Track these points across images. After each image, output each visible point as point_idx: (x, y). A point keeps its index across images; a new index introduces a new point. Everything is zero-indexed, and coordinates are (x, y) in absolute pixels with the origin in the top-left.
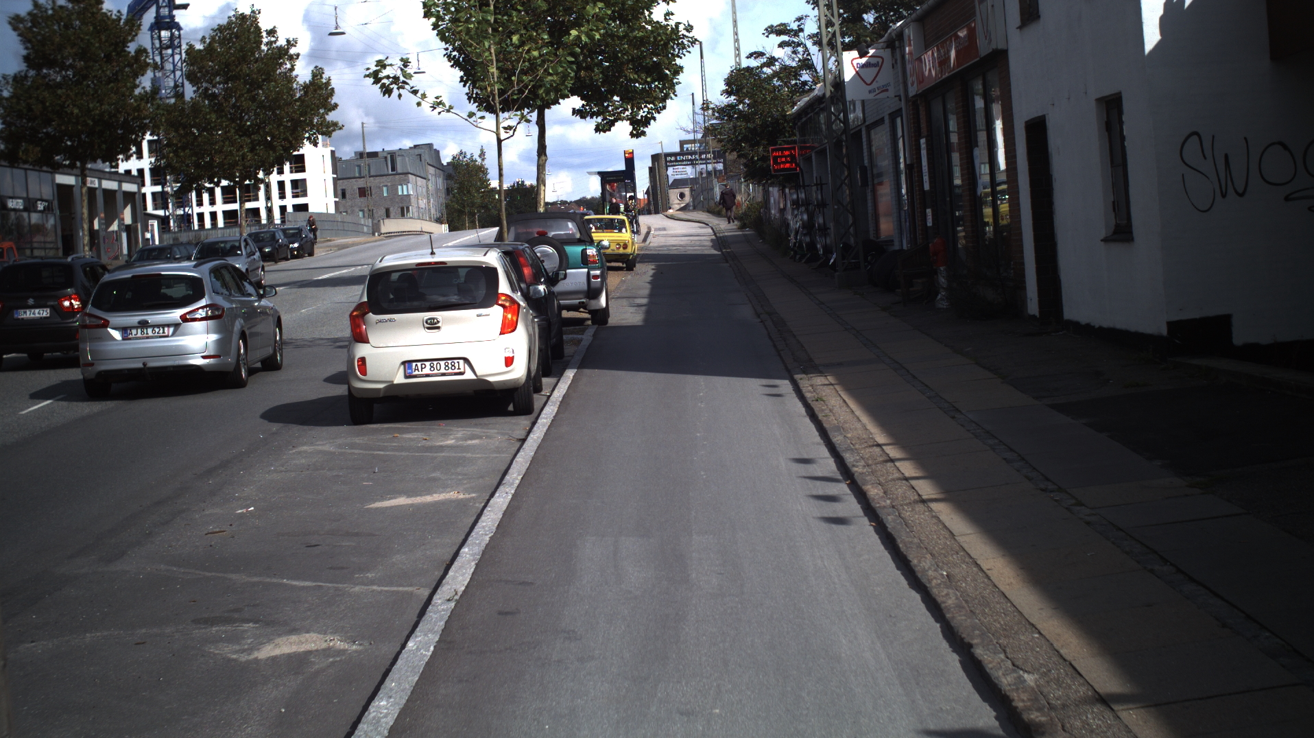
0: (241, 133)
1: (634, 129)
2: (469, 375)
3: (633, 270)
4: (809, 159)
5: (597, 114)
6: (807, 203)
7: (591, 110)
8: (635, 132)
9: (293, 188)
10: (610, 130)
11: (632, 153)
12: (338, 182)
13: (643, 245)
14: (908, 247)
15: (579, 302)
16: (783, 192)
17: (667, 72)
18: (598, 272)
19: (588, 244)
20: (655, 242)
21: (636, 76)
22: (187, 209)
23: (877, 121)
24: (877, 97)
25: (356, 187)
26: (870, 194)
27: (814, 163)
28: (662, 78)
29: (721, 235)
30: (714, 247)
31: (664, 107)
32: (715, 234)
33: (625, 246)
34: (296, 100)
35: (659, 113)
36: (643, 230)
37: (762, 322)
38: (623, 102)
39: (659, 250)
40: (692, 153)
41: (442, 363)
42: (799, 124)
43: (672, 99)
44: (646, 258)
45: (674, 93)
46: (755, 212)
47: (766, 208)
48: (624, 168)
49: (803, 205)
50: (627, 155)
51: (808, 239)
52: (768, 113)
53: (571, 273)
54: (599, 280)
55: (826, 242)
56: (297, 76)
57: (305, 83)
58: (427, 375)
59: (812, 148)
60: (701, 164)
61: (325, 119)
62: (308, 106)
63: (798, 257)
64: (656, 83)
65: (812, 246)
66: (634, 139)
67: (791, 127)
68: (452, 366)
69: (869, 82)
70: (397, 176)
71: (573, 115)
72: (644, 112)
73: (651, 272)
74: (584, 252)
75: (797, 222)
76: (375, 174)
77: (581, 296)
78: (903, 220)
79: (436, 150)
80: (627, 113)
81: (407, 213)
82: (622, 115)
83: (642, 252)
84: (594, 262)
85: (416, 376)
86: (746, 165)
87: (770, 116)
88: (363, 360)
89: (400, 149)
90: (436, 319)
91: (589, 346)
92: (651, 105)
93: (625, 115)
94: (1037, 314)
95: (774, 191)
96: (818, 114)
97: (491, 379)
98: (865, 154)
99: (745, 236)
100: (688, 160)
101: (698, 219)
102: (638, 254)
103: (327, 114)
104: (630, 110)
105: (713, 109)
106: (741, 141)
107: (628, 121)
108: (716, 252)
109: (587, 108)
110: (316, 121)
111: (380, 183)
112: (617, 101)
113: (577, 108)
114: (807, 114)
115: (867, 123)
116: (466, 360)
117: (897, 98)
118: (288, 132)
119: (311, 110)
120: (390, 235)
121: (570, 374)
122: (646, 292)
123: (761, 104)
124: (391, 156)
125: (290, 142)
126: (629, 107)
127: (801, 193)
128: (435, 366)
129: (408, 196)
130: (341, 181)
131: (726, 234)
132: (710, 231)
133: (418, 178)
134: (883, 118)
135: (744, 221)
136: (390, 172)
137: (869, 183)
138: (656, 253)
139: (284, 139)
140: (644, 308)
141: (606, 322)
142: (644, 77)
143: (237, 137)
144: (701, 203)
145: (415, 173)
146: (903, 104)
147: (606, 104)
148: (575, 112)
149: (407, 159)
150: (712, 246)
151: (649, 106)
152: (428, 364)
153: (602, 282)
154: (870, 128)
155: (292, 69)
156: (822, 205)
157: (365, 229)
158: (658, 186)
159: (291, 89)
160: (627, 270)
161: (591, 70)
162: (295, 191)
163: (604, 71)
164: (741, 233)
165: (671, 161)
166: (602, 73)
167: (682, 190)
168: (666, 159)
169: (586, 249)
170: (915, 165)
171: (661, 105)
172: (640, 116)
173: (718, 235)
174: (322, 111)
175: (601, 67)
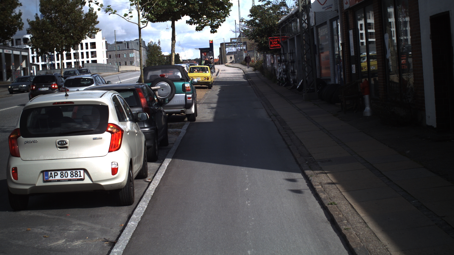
0: (61, 33)
1: (212, 29)
2: (87, 181)
3: (211, 89)
4: (286, 43)
5: (197, 23)
6: (285, 61)
7: (194, 22)
8: (212, 31)
9: (91, 54)
10: (202, 30)
11: (212, 41)
12: (108, 52)
13: (216, 77)
14: (338, 82)
15: (181, 110)
16: (273, 57)
17: (226, 6)
18: (190, 96)
19: (186, 81)
20: (221, 76)
21: (213, 7)
22: (53, 62)
23: (322, 23)
24: (326, 11)
25: (114, 54)
26: (317, 57)
27: (288, 44)
28: (224, 8)
29: (247, 73)
30: (244, 78)
31: (225, 20)
32: (244, 73)
33: (208, 79)
34: (83, 20)
35: (222, 23)
36: (217, 71)
37: (272, 121)
38: (207, 18)
39: (223, 79)
40: (235, 43)
41: (69, 172)
42: (281, 27)
43: (228, 17)
44: (216, 83)
45: (229, 15)
46: (260, 64)
47: (265, 63)
48: (209, 47)
49: (283, 62)
50: (210, 42)
51: (286, 76)
52: (268, 23)
53: (177, 96)
54: (191, 99)
55: (294, 78)
56: (83, 11)
57: (86, 13)
58: (59, 181)
59: (287, 38)
60: (238, 47)
61: (94, 27)
62: (87, 22)
63: (281, 84)
64: (221, 11)
65: (288, 79)
66: (212, 34)
67: (277, 29)
68: (76, 174)
69: (322, 4)
70: (129, 50)
71: (186, 23)
72: (216, 22)
73: (219, 90)
74: (183, 85)
75: (280, 69)
76: (121, 49)
77: (182, 107)
78: (336, 70)
79: (143, 41)
80: (209, 23)
81: (133, 63)
82: (207, 23)
83: (216, 80)
84: (189, 90)
85: (51, 181)
86: (258, 45)
87: (268, 25)
88: (15, 169)
89: (131, 41)
90: (65, 141)
91: (183, 137)
92: (219, 20)
93: (208, 23)
94: (435, 126)
95: (269, 56)
96: (291, 23)
97: (103, 184)
98: (315, 39)
99: (256, 73)
100: (233, 45)
101: (237, 67)
102: (214, 81)
103: (95, 25)
104: (210, 22)
105: (245, 21)
106: (256, 35)
107: (210, 26)
108: (245, 80)
109: (192, 20)
110: (90, 28)
111: (123, 53)
112: (205, 18)
113: (188, 20)
114: (286, 23)
115: (317, 25)
116: (85, 170)
117: (336, 11)
118: (79, 32)
119: (88, 24)
120: (123, 72)
121: (167, 162)
122: (216, 100)
123: (265, 20)
124: (127, 43)
125: (80, 36)
126: (210, 20)
127: (283, 56)
128: (64, 174)
129: (133, 57)
130: (109, 52)
131: (249, 73)
132: (242, 71)
133: (137, 51)
134: (326, 22)
135: (255, 68)
136: (127, 49)
137: (317, 52)
138: (221, 80)
139: (78, 35)
140: (214, 110)
141: (194, 120)
142: (216, 8)
143: (59, 34)
144: (238, 61)
145: (136, 49)
146: (339, 14)
147: (200, 19)
148: (187, 22)
149: (133, 44)
150: (243, 78)
151: (218, 20)
152: (59, 173)
153: (193, 100)
154: (318, 27)
155: (81, 8)
156: (293, 62)
157: (115, 69)
158: (223, 55)
159: (81, 16)
160: (208, 89)
161: (194, 4)
162: (92, 55)
163: (200, 5)
164: (254, 72)
165: (227, 46)
166: (198, 6)
167: (231, 56)
168: (225, 45)
169: (184, 84)
170: (345, 44)
171: (223, 19)
172: (214, 24)
173: (245, 73)
174: (93, 24)
175: (198, 3)
